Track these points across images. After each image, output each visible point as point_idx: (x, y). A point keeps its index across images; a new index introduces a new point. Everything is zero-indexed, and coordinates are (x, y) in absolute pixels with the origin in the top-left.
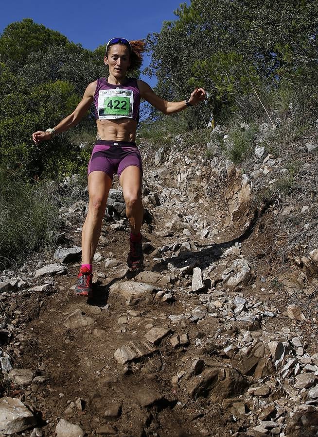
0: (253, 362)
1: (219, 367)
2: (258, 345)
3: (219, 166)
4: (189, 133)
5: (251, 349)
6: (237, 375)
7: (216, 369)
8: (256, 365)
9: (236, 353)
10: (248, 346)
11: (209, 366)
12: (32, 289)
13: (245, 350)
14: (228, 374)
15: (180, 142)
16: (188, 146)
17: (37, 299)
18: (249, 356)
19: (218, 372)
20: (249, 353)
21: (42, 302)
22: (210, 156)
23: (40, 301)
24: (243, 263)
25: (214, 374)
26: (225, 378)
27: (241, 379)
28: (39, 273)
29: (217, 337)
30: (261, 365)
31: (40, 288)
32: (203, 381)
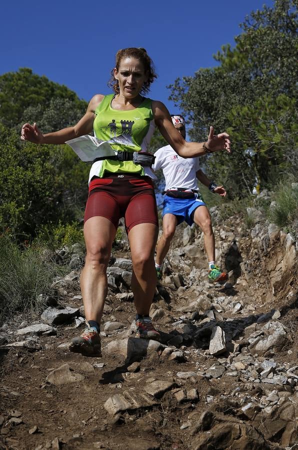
0: (279, 426)
1: (233, 422)
2: (285, 405)
3: (260, 235)
4: (228, 205)
5: (277, 409)
6: (256, 436)
7: (228, 424)
8: (283, 431)
9: (257, 413)
10: (273, 406)
11: (220, 421)
12: (11, 345)
13: (269, 410)
14: (244, 432)
15: (215, 215)
16: (225, 218)
17: (17, 355)
18: (275, 418)
19: (231, 428)
20: (273, 413)
21: (22, 359)
22: (251, 225)
23: (19, 357)
24: (277, 325)
25: (227, 431)
26: (240, 437)
27: (261, 441)
28: (20, 332)
29: (234, 395)
30: (289, 430)
31: (21, 344)
32: (212, 437)
